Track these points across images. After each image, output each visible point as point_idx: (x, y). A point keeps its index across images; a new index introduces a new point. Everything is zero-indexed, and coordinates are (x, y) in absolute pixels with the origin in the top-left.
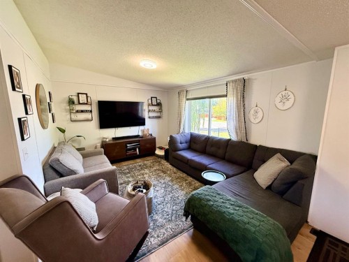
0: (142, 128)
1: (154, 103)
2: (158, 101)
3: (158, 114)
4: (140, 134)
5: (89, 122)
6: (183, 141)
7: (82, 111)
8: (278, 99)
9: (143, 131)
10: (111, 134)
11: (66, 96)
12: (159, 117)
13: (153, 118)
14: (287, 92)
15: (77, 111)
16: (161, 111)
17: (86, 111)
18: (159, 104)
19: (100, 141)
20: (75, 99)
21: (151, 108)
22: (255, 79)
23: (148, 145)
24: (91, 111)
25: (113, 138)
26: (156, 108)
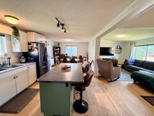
0: (112, 56)
1: (118, 47)
2: (120, 47)
3: (120, 52)
4: (112, 58)
10: (102, 57)
12: (120, 53)
13: (117, 53)
16: (121, 51)
18: (120, 48)
21: (117, 50)
23: (115, 62)
25: (103, 59)
26: (119, 50)
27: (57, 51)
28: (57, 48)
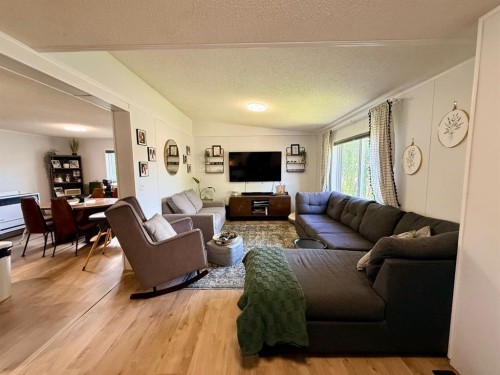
0: (277, 183)
1: (295, 151)
2: (301, 150)
3: (301, 167)
4: (275, 192)
5: (219, 175)
6: (314, 201)
7: (215, 164)
8: (443, 128)
9: (277, 188)
10: (241, 188)
11: (203, 149)
12: (302, 171)
13: (292, 171)
14: (456, 112)
15: (211, 164)
16: (304, 163)
17: (219, 163)
18: (302, 154)
19: (229, 195)
20: (210, 151)
21: (290, 159)
22: (411, 99)
23: (279, 206)
24: (222, 164)
25: (243, 194)
26: (298, 159)
27: (70, 171)
28: (64, 159)
